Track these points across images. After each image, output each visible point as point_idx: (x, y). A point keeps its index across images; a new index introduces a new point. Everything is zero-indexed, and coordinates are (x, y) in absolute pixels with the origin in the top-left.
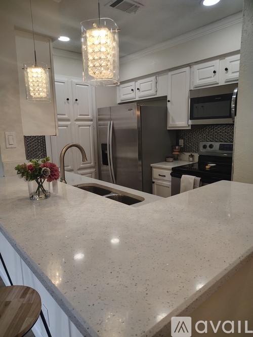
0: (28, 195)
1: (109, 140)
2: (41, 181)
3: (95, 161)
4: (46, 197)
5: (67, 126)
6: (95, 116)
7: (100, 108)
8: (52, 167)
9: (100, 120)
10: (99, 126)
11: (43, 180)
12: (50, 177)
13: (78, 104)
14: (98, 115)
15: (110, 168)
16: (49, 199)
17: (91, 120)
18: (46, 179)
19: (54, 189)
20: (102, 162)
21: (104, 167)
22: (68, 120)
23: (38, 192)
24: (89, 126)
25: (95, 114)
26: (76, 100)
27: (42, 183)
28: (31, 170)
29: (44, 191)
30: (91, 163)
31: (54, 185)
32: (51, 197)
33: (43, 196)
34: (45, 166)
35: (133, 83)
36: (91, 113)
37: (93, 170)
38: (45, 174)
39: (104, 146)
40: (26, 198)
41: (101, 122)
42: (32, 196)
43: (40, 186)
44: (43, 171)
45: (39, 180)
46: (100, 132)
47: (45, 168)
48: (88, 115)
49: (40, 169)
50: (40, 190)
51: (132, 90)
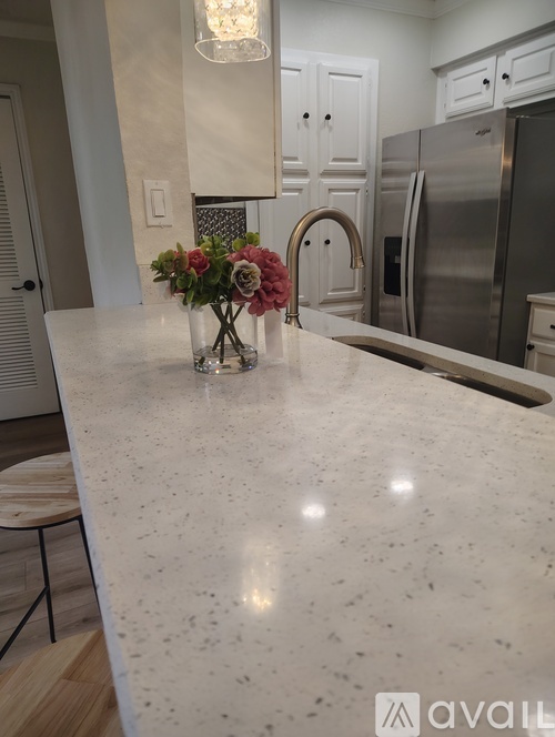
0: (187, 355)
1: (408, 226)
2: (229, 310)
3: (364, 283)
4: (245, 365)
5: (300, 190)
6: (373, 163)
7: (391, 138)
8: (267, 261)
9: (386, 173)
10: (383, 189)
11: (235, 307)
12: (260, 299)
13: (331, 129)
14: (384, 160)
15: (405, 302)
16: (253, 375)
17: (362, 174)
18: (248, 304)
19: (269, 342)
20: (382, 288)
21: (388, 301)
22: (304, 174)
23: (219, 348)
24: (357, 190)
25: (373, 155)
26: (328, 117)
27: (233, 319)
28: (199, 267)
29: (238, 344)
30: (353, 289)
31: (271, 329)
32: (258, 368)
33: (233, 361)
34: (242, 258)
35: (489, 62)
36: (364, 153)
37: (358, 307)
38: (242, 285)
39: (393, 245)
40: (182, 366)
41: (391, 181)
42: (202, 361)
43: (227, 328)
44: (238, 273)
45: (224, 307)
46: (383, 207)
47: (244, 262)
48: (355, 160)
49: (229, 265)
50: (227, 341)
51: (486, 82)
